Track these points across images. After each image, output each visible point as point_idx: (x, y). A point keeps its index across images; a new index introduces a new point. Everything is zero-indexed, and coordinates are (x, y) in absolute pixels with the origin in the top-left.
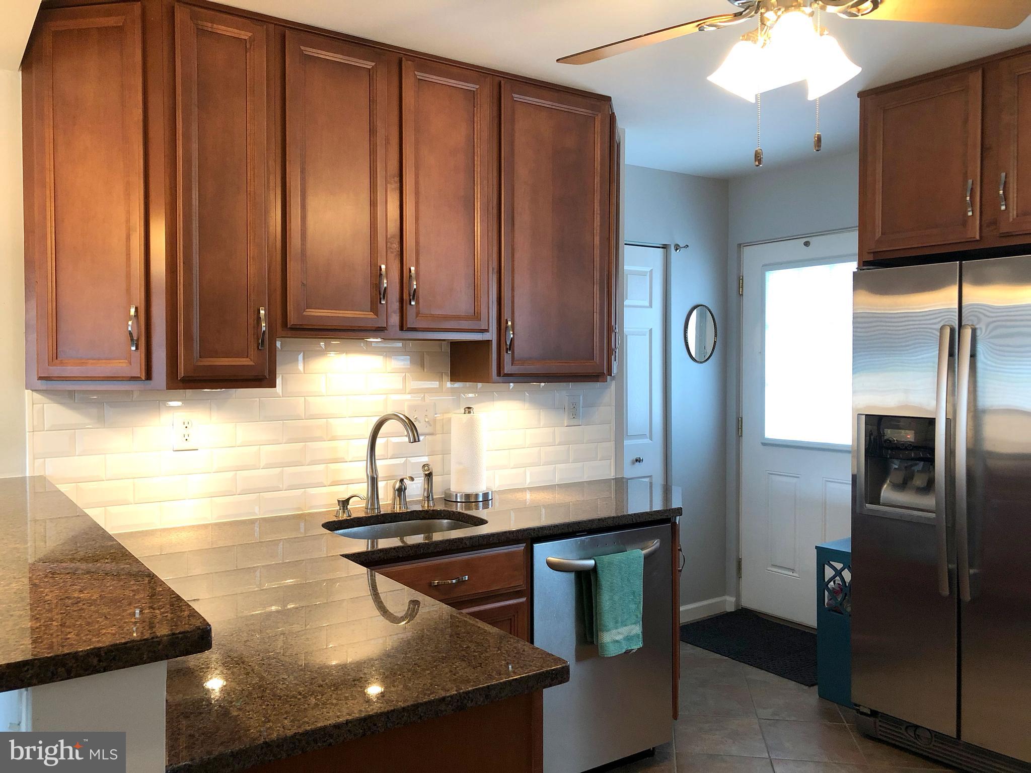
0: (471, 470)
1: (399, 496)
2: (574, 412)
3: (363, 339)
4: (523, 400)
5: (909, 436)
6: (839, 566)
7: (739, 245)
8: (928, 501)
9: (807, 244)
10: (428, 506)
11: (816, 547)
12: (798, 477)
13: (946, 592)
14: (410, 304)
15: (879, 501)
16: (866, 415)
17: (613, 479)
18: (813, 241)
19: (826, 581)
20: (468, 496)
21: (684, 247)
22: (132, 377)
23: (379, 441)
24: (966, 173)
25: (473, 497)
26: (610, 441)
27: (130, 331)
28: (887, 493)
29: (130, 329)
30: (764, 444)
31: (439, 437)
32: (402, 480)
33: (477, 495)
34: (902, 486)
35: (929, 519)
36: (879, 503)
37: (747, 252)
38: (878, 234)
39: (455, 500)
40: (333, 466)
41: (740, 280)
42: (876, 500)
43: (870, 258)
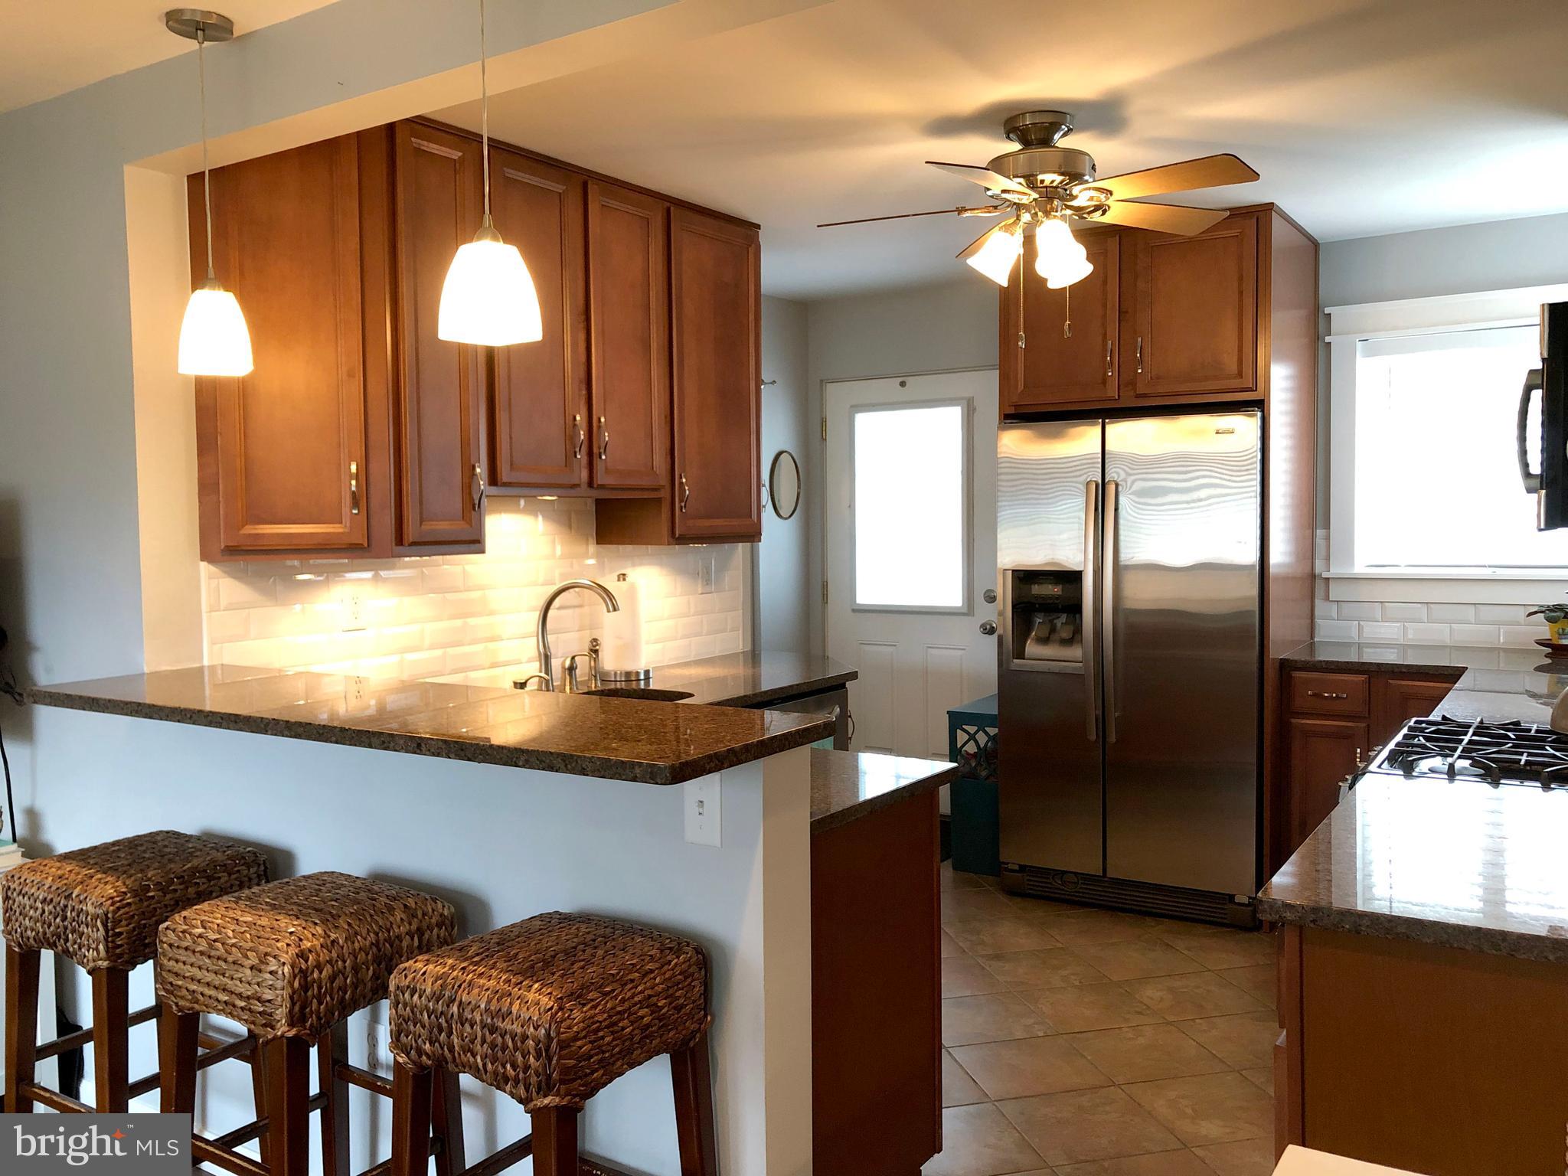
0: (631, 646)
1: (570, 675)
2: (707, 578)
3: (535, 497)
4: (661, 565)
5: (1054, 590)
6: (972, 729)
7: (822, 381)
8: (1075, 652)
9: (903, 384)
10: (595, 687)
11: (948, 712)
12: (895, 646)
13: (1093, 737)
14: (600, 457)
15: (1024, 655)
16: (1013, 571)
17: (741, 653)
18: (910, 380)
19: (959, 747)
20: (628, 674)
21: (771, 383)
22: (351, 544)
23: (551, 613)
24: (1105, 334)
25: (634, 675)
26: (738, 610)
27: (354, 492)
28: (1032, 648)
29: (354, 489)
30: (854, 611)
31: (586, 609)
32: (573, 658)
33: (638, 673)
34: (1044, 641)
35: (1075, 668)
36: (1024, 659)
37: (831, 388)
38: (1021, 387)
39: (613, 679)
40: (491, 645)
41: (823, 422)
42: (1020, 654)
43: (1012, 411)
